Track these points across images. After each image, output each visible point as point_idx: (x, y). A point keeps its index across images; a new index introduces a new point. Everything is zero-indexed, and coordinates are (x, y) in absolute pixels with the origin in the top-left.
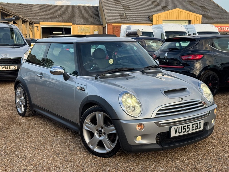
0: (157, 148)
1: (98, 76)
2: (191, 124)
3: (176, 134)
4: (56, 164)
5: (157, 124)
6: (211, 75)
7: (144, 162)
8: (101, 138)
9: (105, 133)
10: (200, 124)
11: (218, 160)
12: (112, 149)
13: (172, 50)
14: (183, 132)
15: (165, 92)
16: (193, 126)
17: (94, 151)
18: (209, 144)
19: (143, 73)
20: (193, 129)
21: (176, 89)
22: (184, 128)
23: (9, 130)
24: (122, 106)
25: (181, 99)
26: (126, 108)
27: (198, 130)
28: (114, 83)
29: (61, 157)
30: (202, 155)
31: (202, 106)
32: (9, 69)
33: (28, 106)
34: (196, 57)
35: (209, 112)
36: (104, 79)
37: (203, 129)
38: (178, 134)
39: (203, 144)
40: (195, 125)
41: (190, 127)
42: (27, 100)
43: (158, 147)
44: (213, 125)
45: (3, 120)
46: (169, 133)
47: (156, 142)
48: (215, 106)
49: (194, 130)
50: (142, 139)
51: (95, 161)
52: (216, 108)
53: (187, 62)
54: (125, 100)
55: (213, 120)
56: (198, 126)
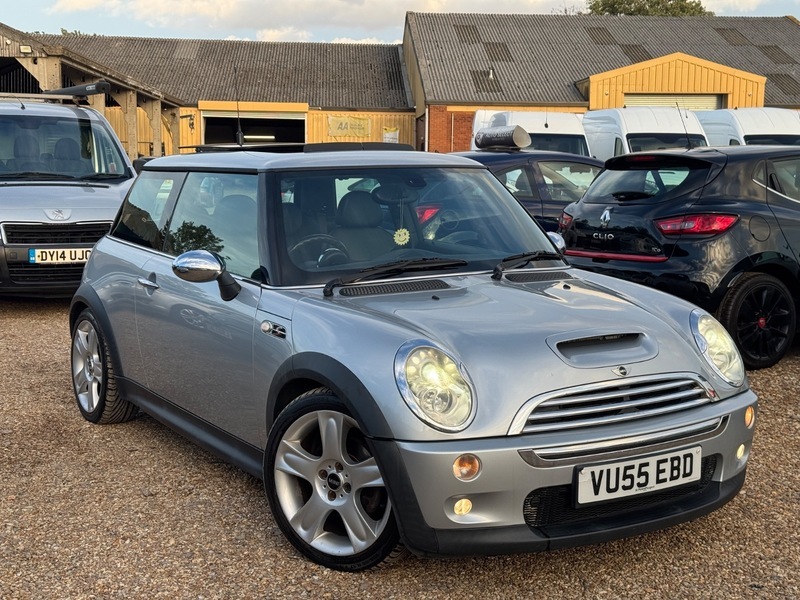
0: (526, 544)
1: (334, 286)
2: (653, 461)
3: (596, 493)
4: (176, 589)
5: (528, 457)
6: (764, 289)
7: (483, 590)
8: (336, 504)
9: (348, 487)
10: (688, 459)
11: (748, 591)
12: (373, 541)
13: (626, 197)
14: (625, 488)
15: (561, 346)
16: (662, 466)
17: (312, 547)
18: (728, 534)
19: (496, 277)
20: (662, 476)
21: (604, 336)
22: (629, 472)
23: (38, 468)
24: (406, 392)
25: (617, 372)
26: (418, 399)
27: (681, 481)
28: (392, 312)
29: (196, 564)
30: (694, 571)
31: (699, 396)
32: (68, 260)
33: (110, 386)
34: (711, 224)
35: (725, 419)
36: (354, 295)
37: (699, 478)
38: (604, 496)
39: (707, 532)
40: (669, 462)
41: (651, 470)
42: (109, 366)
43: (531, 537)
44: (739, 467)
45: (25, 433)
46: (572, 489)
47: (522, 522)
48: (751, 397)
49: (665, 480)
50: (474, 509)
51: (312, 583)
52: (754, 406)
53: (679, 243)
54: (418, 370)
55: (742, 446)
56: (682, 468)
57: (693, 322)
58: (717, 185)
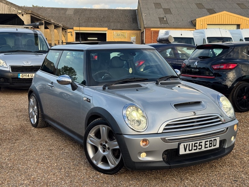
0: (163, 166)
1: (106, 86)
2: (204, 141)
3: (185, 151)
4: (56, 179)
5: (164, 140)
6: (246, 87)
7: (150, 181)
8: (105, 154)
9: (109, 148)
10: (215, 141)
11: (233, 182)
12: (116, 165)
13: (202, 58)
14: (194, 150)
15: (175, 105)
16: (206, 143)
17: (98, 167)
18: (228, 164)
19: (157, 84)
20: (206, 146)
21: (189, 102)
22: (196, 145)
23: (17, 141)
24: (126, 119)
25: (193, 113)
26: (130, 122)
27: (213, 148)
28: (123, 95)
29: (62, 172)
30: (216, 176)
31: (219, 121)
32: (30, 77)
33: (40, 116)
34: (229, 66)
35: (227, 128)
36: (112, 89)
37: (218, 146)
38: (188, 152)
39: (222, 163)
40: (209, 142)
41: (203, 144)
42: (40, 110)
43: (164, 164)
44: (232, 143)
45: (14, 130)
46: (178, 150)
47: (162, 160)
48: (236, 121)
49: (207, 147)
50: (147, 156)
51: (97, 178)
52: (237, 124)
53: (219, 72)
54: (130, 113)
55: (233, 137)
56: (213, 143)
57: (218, 98)
58: (232, 54)
